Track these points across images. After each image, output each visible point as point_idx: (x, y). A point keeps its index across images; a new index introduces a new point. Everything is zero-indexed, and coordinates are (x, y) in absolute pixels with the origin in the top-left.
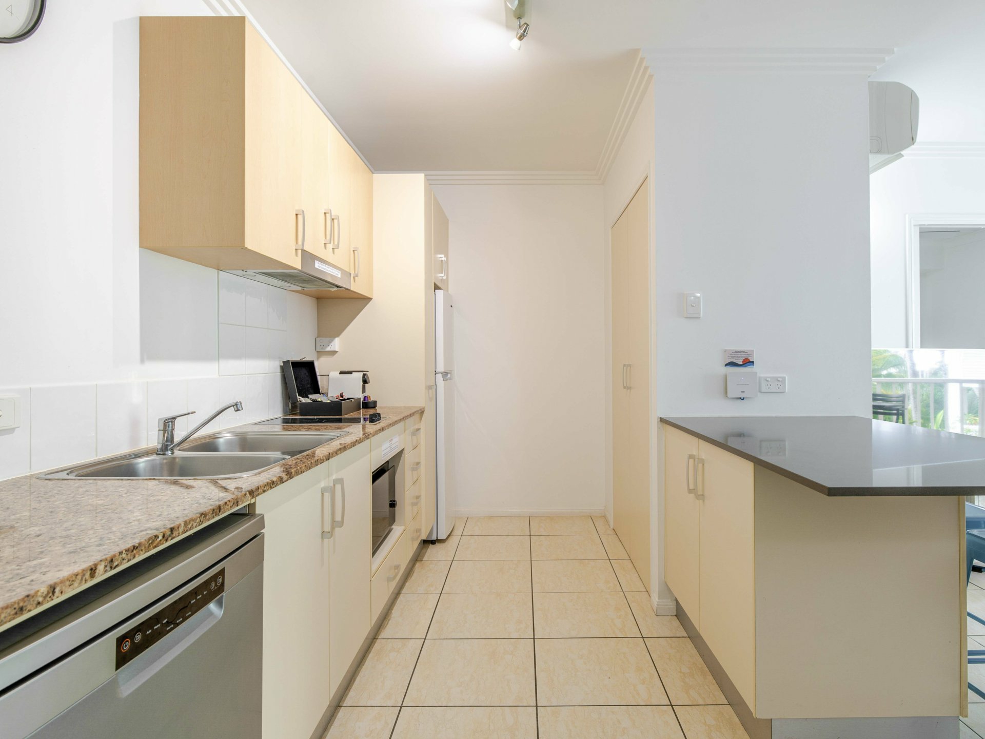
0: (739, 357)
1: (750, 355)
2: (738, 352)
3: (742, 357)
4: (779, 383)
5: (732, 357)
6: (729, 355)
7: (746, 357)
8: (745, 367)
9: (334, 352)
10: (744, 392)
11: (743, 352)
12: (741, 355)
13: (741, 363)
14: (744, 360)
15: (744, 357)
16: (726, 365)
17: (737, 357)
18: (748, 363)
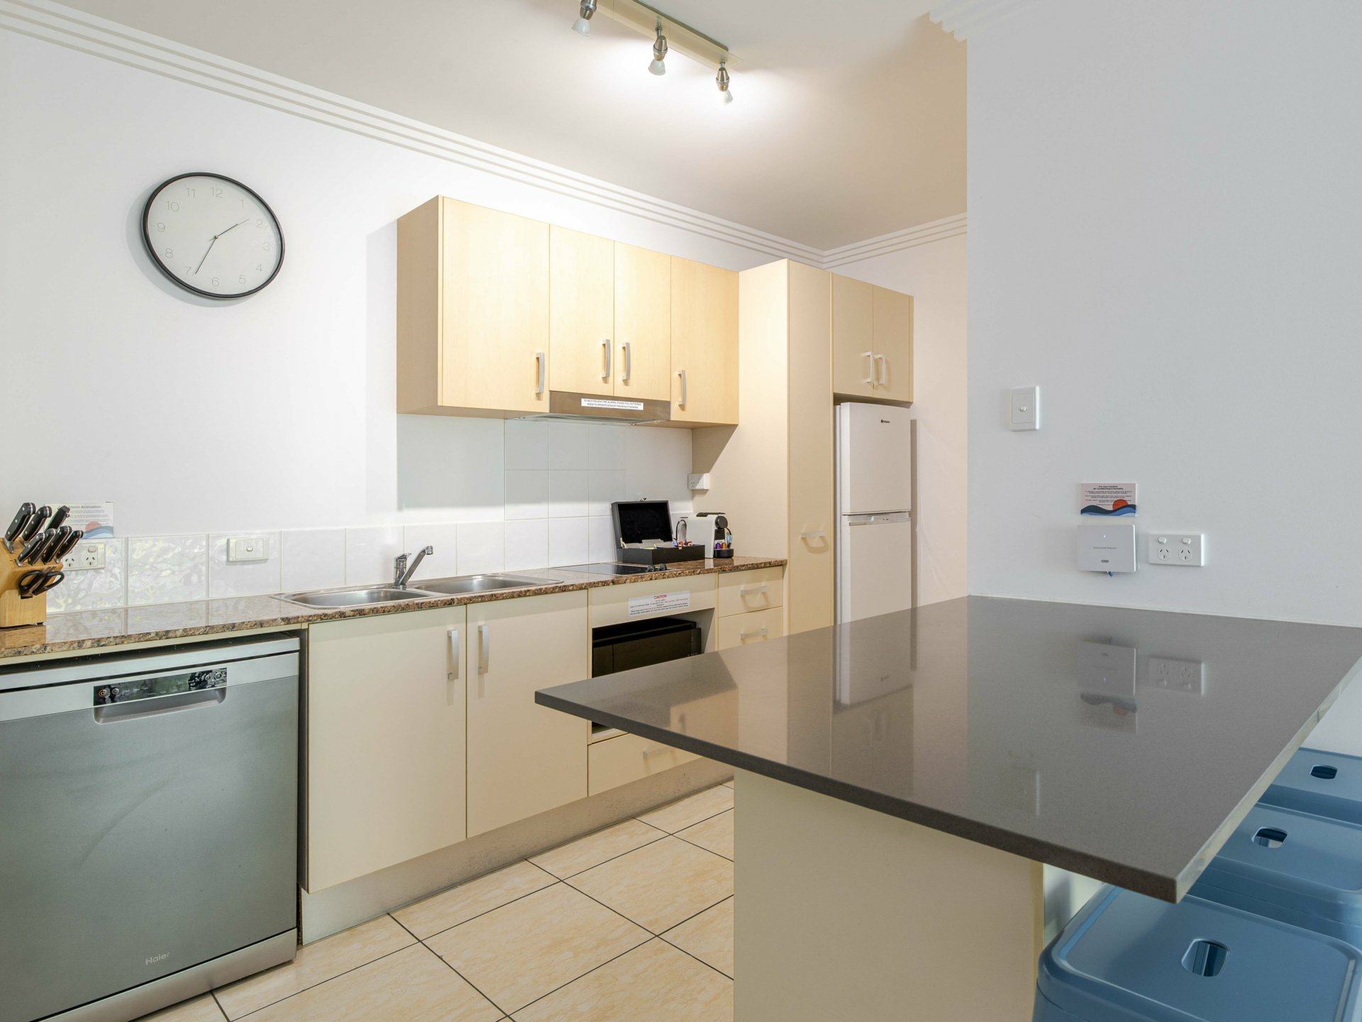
0: (1107, 497)
1: (1128, 494)
2: (1105, 487)
3: (1112, 497)
4: (1186, 548)
5: (1093, 497)
6: (1088, 494)
7: (1120, 496)
8: (1119, 515)
9: (704, 492)
10: (1107, 561)
11: (1114, 487)
12: (1109, 493)
13: (1111, 508)
14: (1116, 503)
15: (1116, 497)
16: (1083, 511)
17: (1103, 497)
18: (1123, 507)
